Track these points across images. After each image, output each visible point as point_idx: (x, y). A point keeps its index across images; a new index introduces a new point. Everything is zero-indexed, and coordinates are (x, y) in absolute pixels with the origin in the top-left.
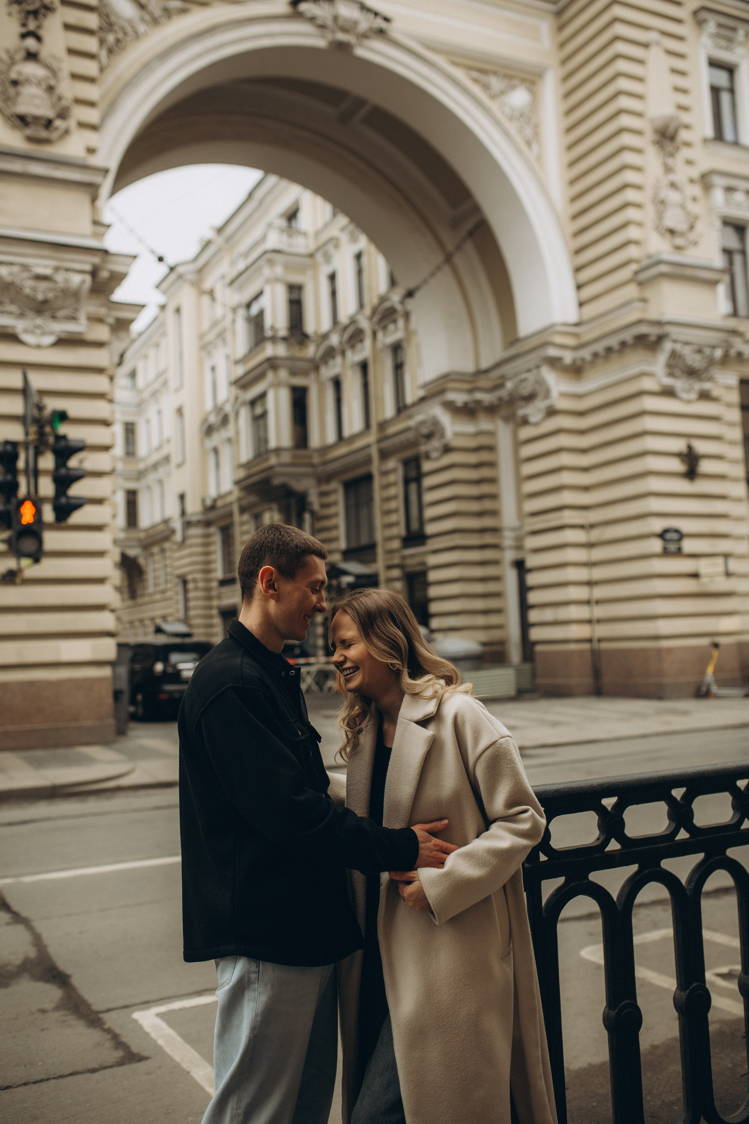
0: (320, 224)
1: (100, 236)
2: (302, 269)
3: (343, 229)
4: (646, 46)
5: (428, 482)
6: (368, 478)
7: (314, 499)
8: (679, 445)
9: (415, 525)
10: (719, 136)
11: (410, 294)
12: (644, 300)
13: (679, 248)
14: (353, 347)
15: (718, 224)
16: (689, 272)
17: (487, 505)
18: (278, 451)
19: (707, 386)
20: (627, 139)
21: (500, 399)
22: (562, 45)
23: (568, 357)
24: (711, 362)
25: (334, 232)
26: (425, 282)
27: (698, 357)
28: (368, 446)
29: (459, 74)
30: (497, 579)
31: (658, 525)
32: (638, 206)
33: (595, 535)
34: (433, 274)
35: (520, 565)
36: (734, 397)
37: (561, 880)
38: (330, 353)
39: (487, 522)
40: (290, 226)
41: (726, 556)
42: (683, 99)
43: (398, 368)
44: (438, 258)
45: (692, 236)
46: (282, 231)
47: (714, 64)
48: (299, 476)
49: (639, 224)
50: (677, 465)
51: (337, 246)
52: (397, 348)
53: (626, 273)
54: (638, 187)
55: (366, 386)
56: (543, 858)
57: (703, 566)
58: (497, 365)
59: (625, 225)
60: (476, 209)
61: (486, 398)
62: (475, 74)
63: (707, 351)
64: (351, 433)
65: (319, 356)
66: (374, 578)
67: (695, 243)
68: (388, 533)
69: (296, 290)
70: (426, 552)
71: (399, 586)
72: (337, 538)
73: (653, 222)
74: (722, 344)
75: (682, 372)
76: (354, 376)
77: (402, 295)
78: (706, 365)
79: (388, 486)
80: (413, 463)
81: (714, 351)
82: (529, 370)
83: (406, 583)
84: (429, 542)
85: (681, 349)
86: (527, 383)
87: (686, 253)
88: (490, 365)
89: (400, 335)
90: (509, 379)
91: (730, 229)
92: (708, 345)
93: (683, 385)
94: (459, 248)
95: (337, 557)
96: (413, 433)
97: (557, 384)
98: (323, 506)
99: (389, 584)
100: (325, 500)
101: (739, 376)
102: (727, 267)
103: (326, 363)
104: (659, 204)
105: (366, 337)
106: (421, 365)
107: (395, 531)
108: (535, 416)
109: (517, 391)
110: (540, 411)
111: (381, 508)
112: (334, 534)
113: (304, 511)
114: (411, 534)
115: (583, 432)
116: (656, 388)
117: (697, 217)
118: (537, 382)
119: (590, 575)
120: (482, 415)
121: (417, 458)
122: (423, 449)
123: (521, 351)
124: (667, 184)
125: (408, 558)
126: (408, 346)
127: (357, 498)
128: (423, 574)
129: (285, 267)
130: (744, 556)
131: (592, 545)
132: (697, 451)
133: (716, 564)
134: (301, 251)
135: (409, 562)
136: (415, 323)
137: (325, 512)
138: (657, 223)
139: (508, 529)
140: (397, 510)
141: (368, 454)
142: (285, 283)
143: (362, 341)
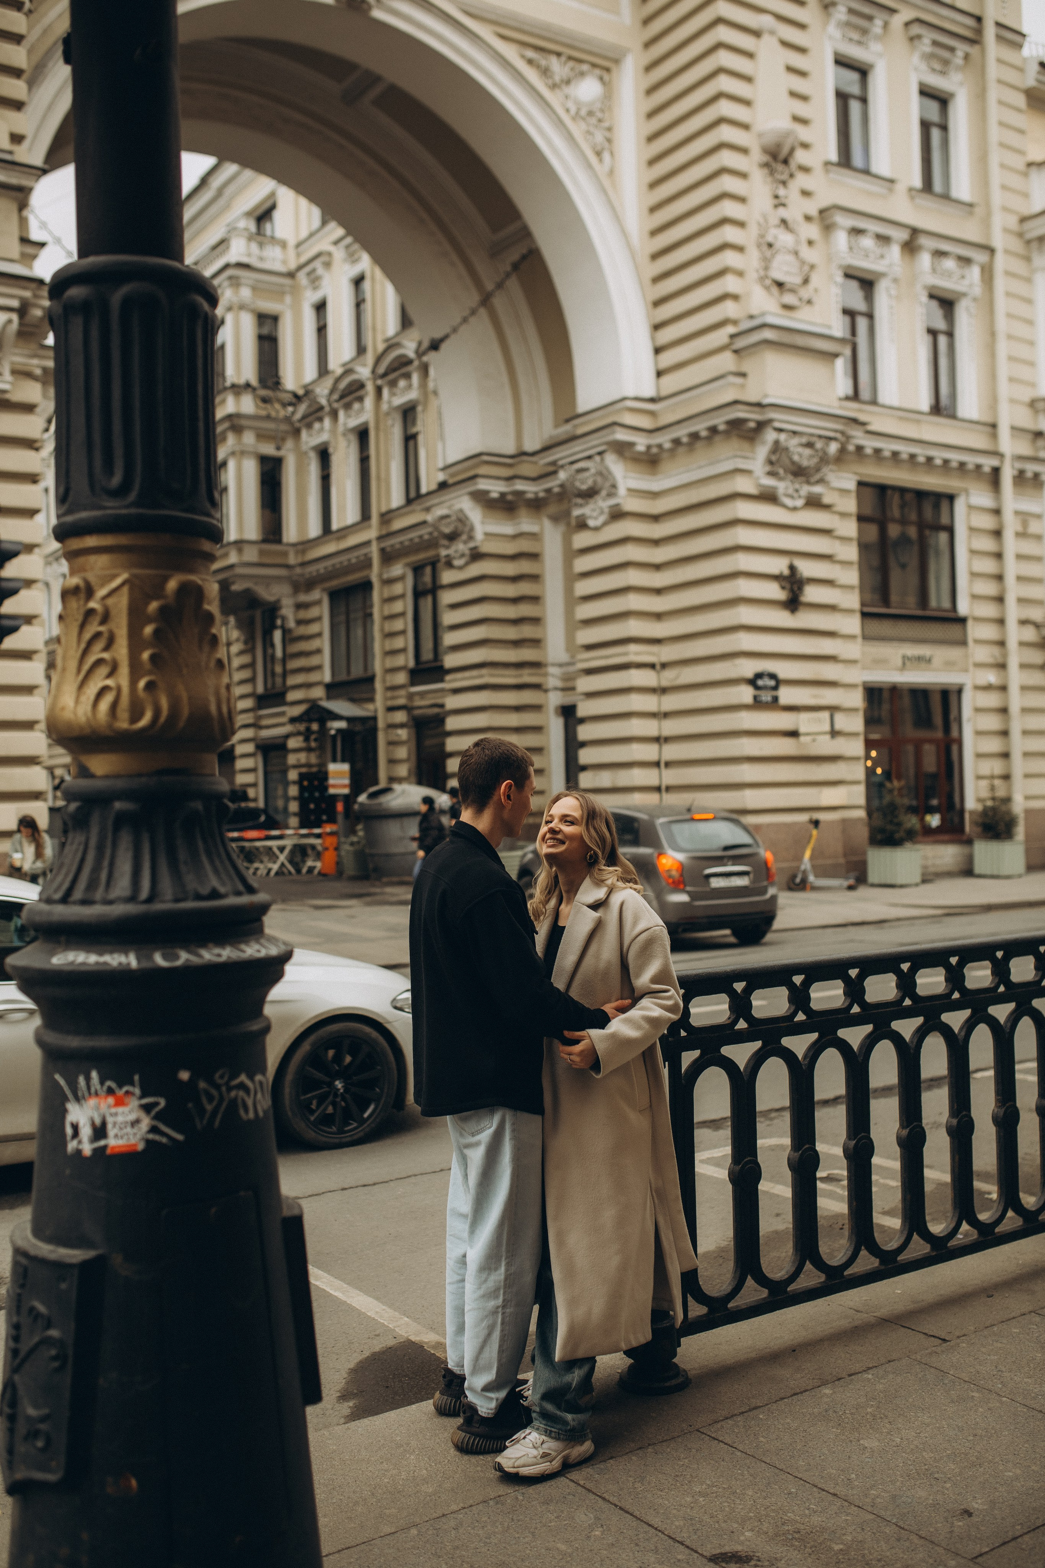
0: (304, 234)
1: (28, 259)
2: (278, 294)
3: (336, 243)
4: (756, 34)
5: (447, 597)
6: (366, 586)
7: (288, 612)
8: (779, 566)
9: (427, 655)
10: (845, 160)
11: (435, 346)
12: (743, 375)
13: (787, 307)
14: (348, 407)
15: (839, 278)
16: (800, 341)
17: (527, 631)
18: (239, 544)
19: (817, 489)
20: (727, 158)
21: (548, 491)
22: (647, 21)
23: (641, 443)
24: (824, 459)
25: (324, 244)
26: (455, 330)
27: (807, 452)
28: (368, 543)
29: (510, 52)
30: (537, 729)
31: (749, 667)
32: (740, 249)
33: (668, 677)
34: (465, 320)
35: (568, 712)
36: (850, 505)
37: (697, 1053)
38: (315, 414)
39: (526, 654)
40: (260, 232)
41: (833, 709)
42: (801, 109)
43: (410, 440)
44: (474, 298)
45: (805, 293)
46: (250, 239)
47: (841, 62)
48: (268, 581)
49: (740, 274)
50: (774, 591)
51: (328, 265)
52: (408, 413)
53: (721, 337)
54: (741, 224)
55: (364, 461)
56: (683, 1033)
57: (804, 722)
58: (546, 449)
59: (721, 273)
60: (525, 233)
61: (531, 489)
62: (530, 54)
63: (819, 445)
64: (342, 524)
65: (298, 416)
66: (371, 723)
67: (809, 302)
68: (391, 662)
69: (269, 322)
70: (442, 690)
71: (403, 734)
72: (319, 668)
73: (757, 271)
74: (838, 435)
75: (785, 471)
76: (348, 446)
77: (420, 344)
78: (818, 463)
79: (392, 599)
80: (428, 570)
81: (827, 445)
82: (589, 457)
83: (413, 731)
84: (448, 678)
85: (786, 440)
86: (586, 474)
87: (797, 314)
88: (537, 446)
89: (413, 395)
90: (562, 467)
91: (854, 284)
92: (820, 437)
93: (787, 488)
94: (500, 286)
95: (318, 693)
96: (429, 530)
97: (625, 477)
98: (299, 622)
99: (390, 731)
100: (303, 614)
101: (857, 478)
102: (848, 335)
103: (309, 426)
104: (765, 248)
105: (367, 394)
106: (442, 437)
107: (400, 661)
108: (596, 518)
109: (572, 484)
110: (602, 512)
111: (382, 629)
112: (314, 661)
113: (274, 627)
114: (421, 666)
115: (656, 542)
116: (752, 490)
117: (812, 267)
118: (600, 474)
119: (660, 729)
120: (523, 512)
121: (434, 563)
122: (443, 552)
123: (580, 431)
124: (776, 221)
125: (417, 698)
126: (423, 411)
127: (348, 614)
128: (439, 720)
129: (254, 289)
130: (855, 710)
131: (663, 691)
132: (801, 574)
133: (819, 720)
134: (278, 267)
135: (418, 702)
136: (435, 380)
137: (302, 630)
138: (762, 273)
139: (553, 665)
140: (403, 632)
141: (366, 555)
142: (253, 311)
143: (361, 399)
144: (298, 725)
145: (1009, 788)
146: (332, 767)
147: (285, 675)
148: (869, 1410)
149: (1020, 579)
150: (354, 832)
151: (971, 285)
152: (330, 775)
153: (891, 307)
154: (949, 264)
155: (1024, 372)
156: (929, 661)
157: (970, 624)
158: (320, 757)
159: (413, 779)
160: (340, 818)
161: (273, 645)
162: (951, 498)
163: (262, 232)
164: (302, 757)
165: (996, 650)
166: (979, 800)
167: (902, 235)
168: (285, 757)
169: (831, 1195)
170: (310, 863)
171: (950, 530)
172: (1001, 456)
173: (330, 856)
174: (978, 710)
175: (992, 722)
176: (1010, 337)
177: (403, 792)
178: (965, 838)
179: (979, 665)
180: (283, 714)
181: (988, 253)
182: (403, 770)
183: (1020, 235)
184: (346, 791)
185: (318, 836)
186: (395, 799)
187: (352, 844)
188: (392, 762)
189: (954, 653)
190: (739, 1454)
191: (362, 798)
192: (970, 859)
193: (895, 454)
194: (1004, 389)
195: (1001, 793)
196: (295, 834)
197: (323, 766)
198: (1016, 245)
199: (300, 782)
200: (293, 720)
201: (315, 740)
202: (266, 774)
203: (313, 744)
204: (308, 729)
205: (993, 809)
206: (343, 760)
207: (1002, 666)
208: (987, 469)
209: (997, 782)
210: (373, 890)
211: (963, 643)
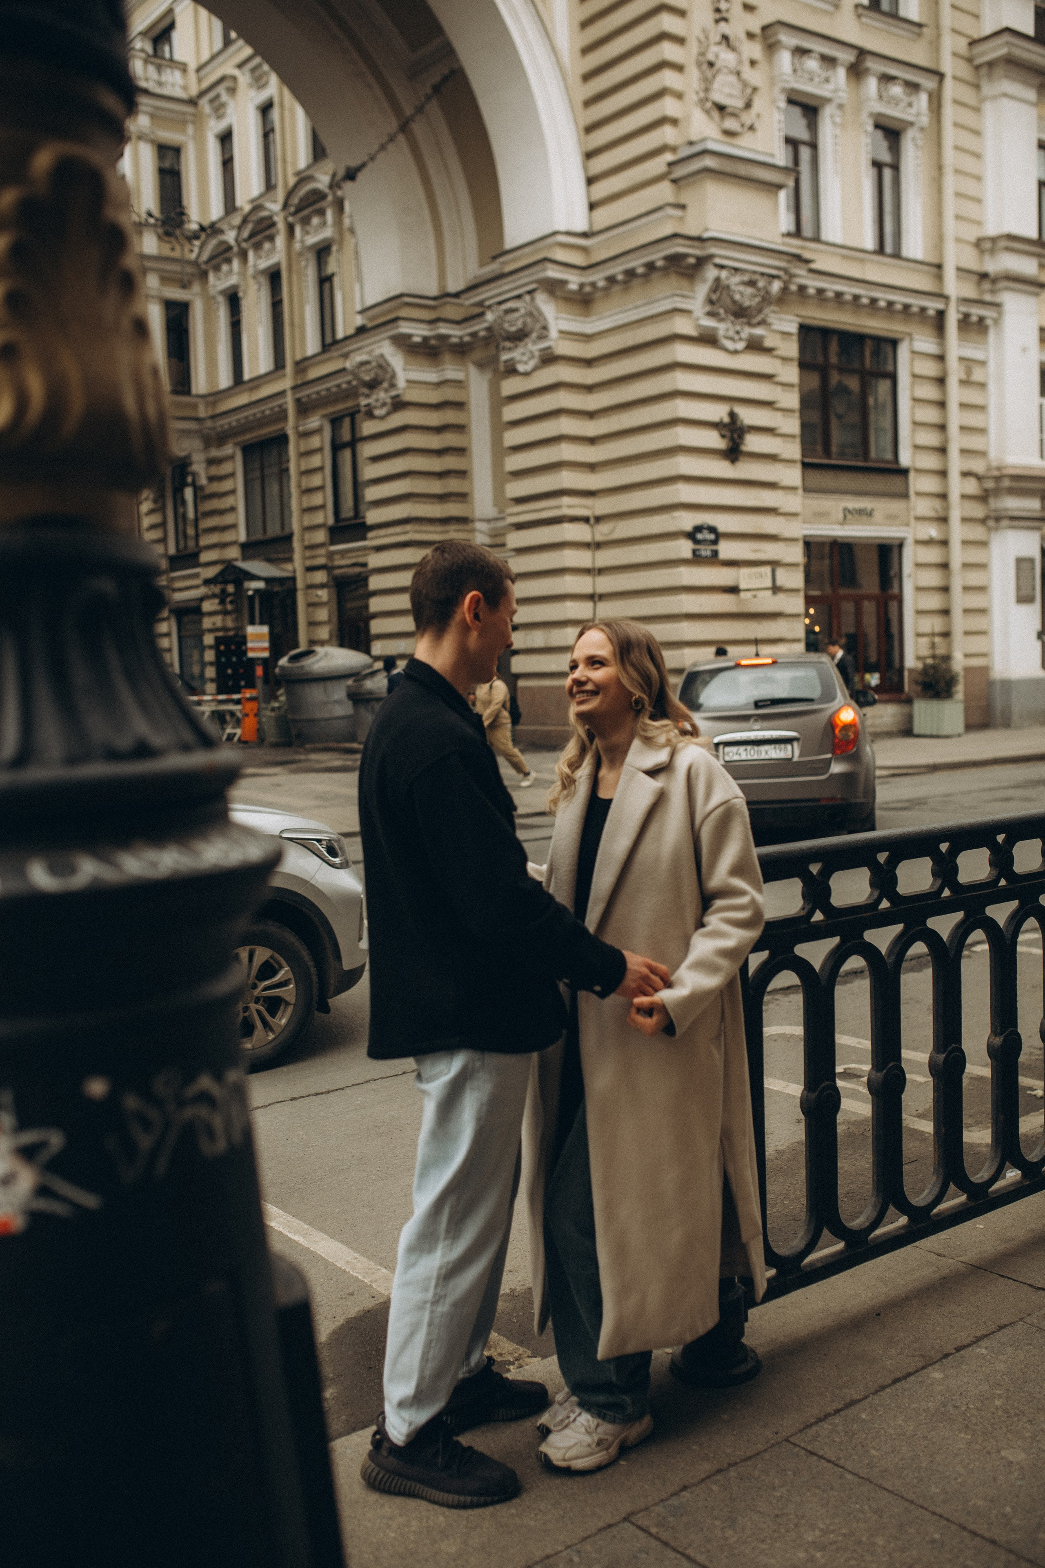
0: (205, 56)
2: (180, 123)
3: (242, 65)
5: (368, 450)
6: (282, 439)
7: (199, 467)
8: (718, 412)
9: (347, 511)
11: (351, 175)
12: (683, 207)
13: (729, 133)
14: (257, 247)
15: (782, 103)
16: (742, 170)
17: (453, 485)
19: (759, 331)
21: (474, 335)
23: (574, 281)
24: (766, 299)
25: (227, 67)
26: (372, 158)
27: (749, 290)
28: (282, 393)
31: (687, 521)
32: (679, 68)
33: (603, 531)
34: (383, 147)
36: (792, 349)
38: (223, 254)
39: (453, 509)
40: (157, 53)
41: (774, 564)
43: (325, 281)
44: (392, 123)
45: (748, 118)
46: (147, 61)
48: (182, 435)
49: (679, 96)
50: (713, 440)
51: (232, 91)
52: (322, 252)
53: (658, 165)
54: (680, 40)
55: (276, 305)
57: (744, 577)
58: (471, 289)
59: (660, 95)
60: (448, 51)
61: (455, 333)
63: (761, 283)
64: (255, 374)
65: (205, 256)
66: (290, 583)
67: (751, 128)
68: (309, 520)
69: (170, 154)
70: (365, 548)
71: (323, 594)
72: (234, 526)
73: (697, 93)
74: (781, 273)
75: (726, 311)
76: (259, 289)
77: (334, 175)
78: (760, 303)
79: (309, 453)
80: (347, 422)
81: (770, 283)
82: (519, 297)
83: (334, 591)
84: (370, 535)
85: (728, 278)
86: (516, 315)
87: (739, 141)
88: (461, 286)
89: (327, 233)
90: (489, 307)
91: (797, 111)
92: (763, 274)
93: (727, 330)
94: (420, 110)
95: (233, 553)
96: (349, 378)
97: (557, 318)
98: (211, 479)
99: (309, 591)
100: (215, 471)
101: (799, 320)
102: (790, 165)
103: (217, 268)
104: (705, 67)
105: (278, 232)
106: (360, 279)
107: (319, 518)
108: (526, 363)
109: (501, 325)
110: (533, 357)
111: (299, 486)
112: (228, 519)
113: (184, 484)
114: (341, 524)
115: (590, 389)
116: (692, 332)
117: (755, 89)
118: (530, 314)
119: (594, 586)
120: (447, 357)
121: (353, 415)
122: (363, 402)
123: (508, 269)
124: (718, 38)
125: (337, 557)
126: (338, 251)
127: (262, 468)
128: (361, 580)
129: (152, 117)
130: (796, 565)
131: (598, 546)
132: (742, 421)
133: (761, 576)
134: (179, 93)
135: (339, 562)
136: (351, 216)
137: (216, 487)
138: (702, 95)
139: (481, 520)
140: (321, 488)
141: (280, 406)
142: (153, 142)
143: (271, 238)
144: (212, 587)
145: (949, 646)
146: (250, 630)
147: (197, 537)
148: (998, 1403)
149: (963, 428)
150: (276, 698)
151: (918, 114)
152: (249, 638)
153: (836, 136)
154: (897, 90)
155: (970, 209)
156: (870, 514)
157: (912, 475)
158: (236, 620)
159: (335, 641)
160: (259, 683)
161: (184, 503)
162: (894, 343)
163: (159, 53)
164: (218, 621)
165: (937, 503)
166: (919, 658)
167: (847, 57)
168: (200, 622)
169: (854, 1095)
170: (229, 730)
171: (893, 378)
172: (946, 298)
173: (250, 722)
174: (918, 565)
175: (932, 578)
176: (957, 171)
177: (326, 655)
178: (904, 697)
179: (919, 519)
180: (197, 576)
181: (937, 78)
182: (324, 633)
183: (970, 60)
184: (266, 654)
185: (238, 702)
186: (317, 662)
187: (273, 710)
188: (312, 624)
189: (895, 506)
190: (849, 1477)
191: (283, 661)
192: (910, 719)
193: (839, 295)
194: (951, 227)
195: (941, 651)
196: (212, 700)
197: (240, 629)
198: (965, 71)
199: (216, 647)
200: (207, 582)
201: (231, 602)
202: (180, 639)
203: (229, 607)
204: (223, 591)
205: (933, 667)
206: (262, 623)
207: (943, 520)
208: (931, 313)
209: (937, 639)
210: (297, 757)
211: (905, 496)
